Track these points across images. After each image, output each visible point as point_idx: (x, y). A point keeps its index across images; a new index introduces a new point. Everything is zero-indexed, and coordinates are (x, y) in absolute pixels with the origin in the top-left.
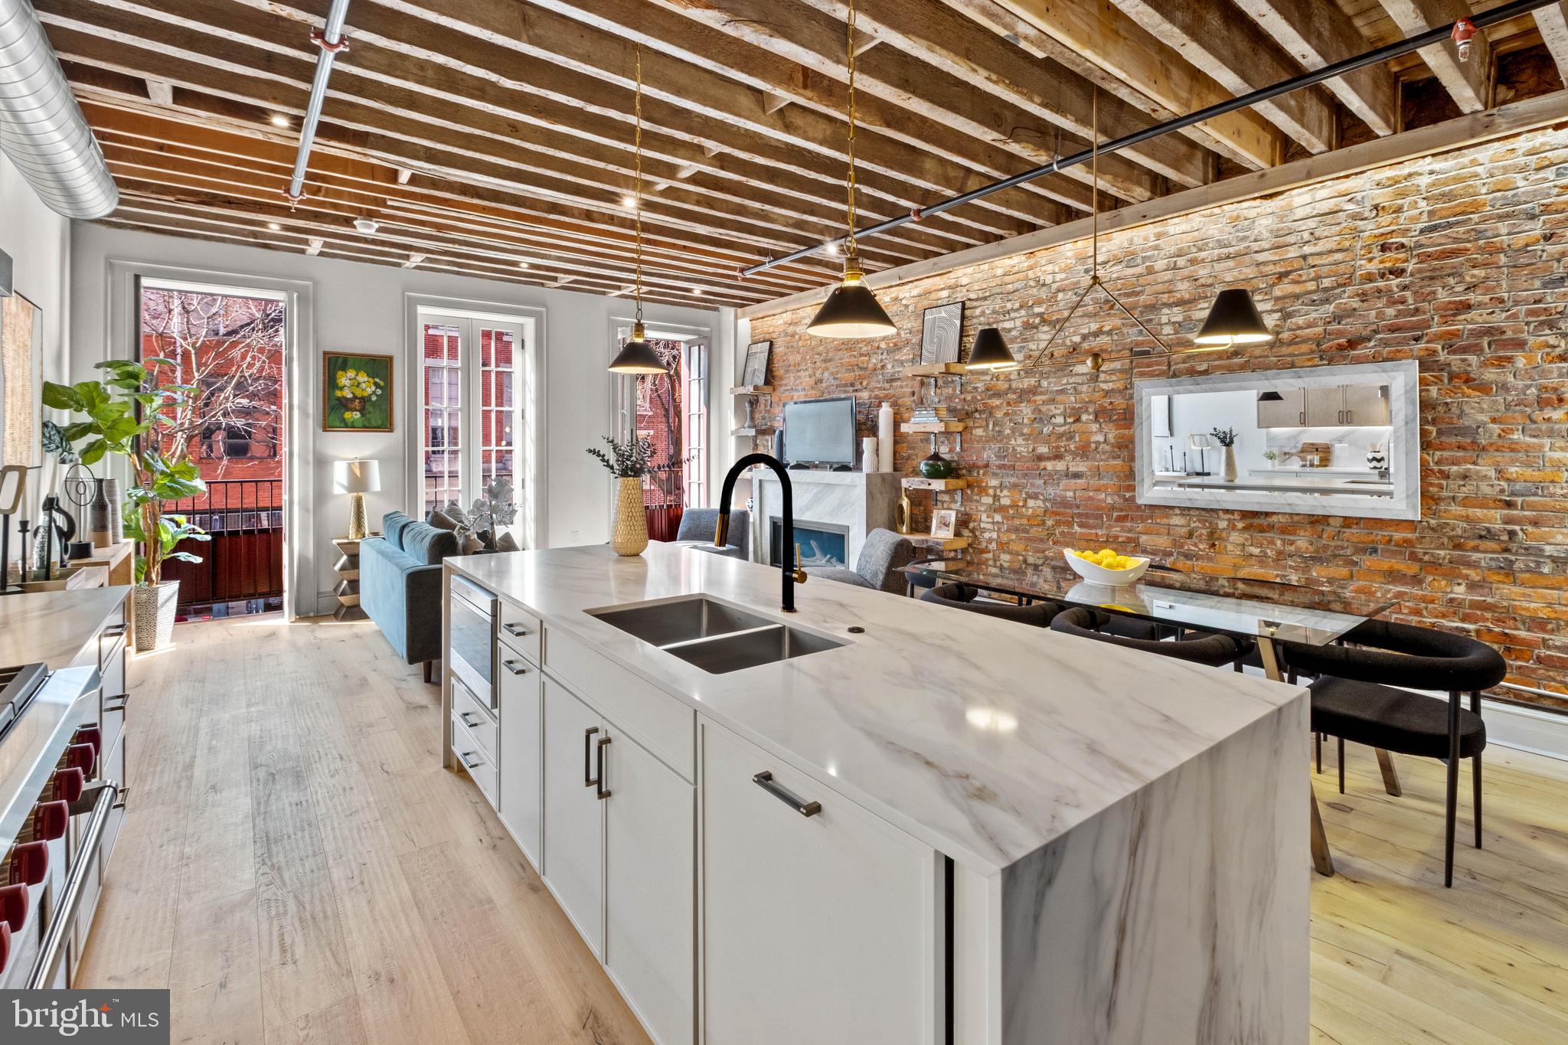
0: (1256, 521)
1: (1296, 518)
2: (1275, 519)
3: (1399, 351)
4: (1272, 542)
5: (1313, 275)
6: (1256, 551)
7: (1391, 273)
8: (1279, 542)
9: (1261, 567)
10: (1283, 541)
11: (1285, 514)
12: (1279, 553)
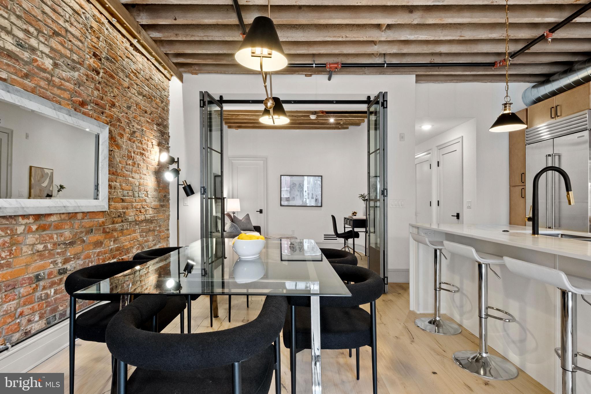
0: (42, 222)
1: (63, 216)
2: (53, 219)
3: (99, 117)
4: (52, 238)
5: (70, 47)
6: (40, 247)
7: (96, 71)
8: (55, 236)
9: (42, 260)
10: (57, 234)
11: (57, 214)
12: (55, 244)
